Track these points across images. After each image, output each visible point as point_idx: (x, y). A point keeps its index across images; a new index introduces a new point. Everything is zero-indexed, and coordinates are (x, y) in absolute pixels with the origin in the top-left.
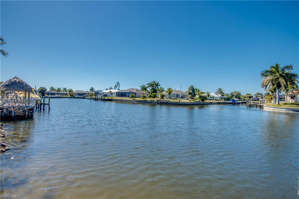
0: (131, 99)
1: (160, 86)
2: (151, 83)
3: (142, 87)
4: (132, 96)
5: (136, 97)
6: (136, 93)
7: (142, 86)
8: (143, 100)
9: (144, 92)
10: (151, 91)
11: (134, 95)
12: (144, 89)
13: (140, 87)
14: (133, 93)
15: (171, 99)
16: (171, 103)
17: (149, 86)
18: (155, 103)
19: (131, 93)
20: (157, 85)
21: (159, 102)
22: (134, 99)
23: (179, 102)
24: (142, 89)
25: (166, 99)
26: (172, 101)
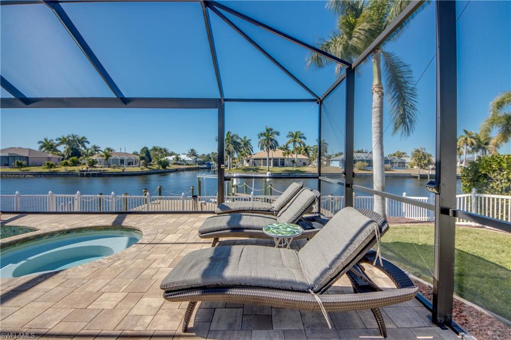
0: (17, 170)
1: (88, 143)
2: (65, 137)
3: (42, 142)
4: (20, 165)
5: (28, 165)
6: (27, 157)
7: (44, 141)
8: (47, 170)
9: (50, 155)
10: (68, 152)
11: (24, 163)
12: (49, 146)
13: (39, 143)
14: (20, 157)
15: (109, 167)
16: (108, 173)
17: (62, 143)
18: (76, 175)
19: (14, 157)
20: (82, 141)
21: (85, 173)
22: (23, 169)
23: (123, 172)
24: (42, 147)
25: (99, 168)
26: (110, 170)
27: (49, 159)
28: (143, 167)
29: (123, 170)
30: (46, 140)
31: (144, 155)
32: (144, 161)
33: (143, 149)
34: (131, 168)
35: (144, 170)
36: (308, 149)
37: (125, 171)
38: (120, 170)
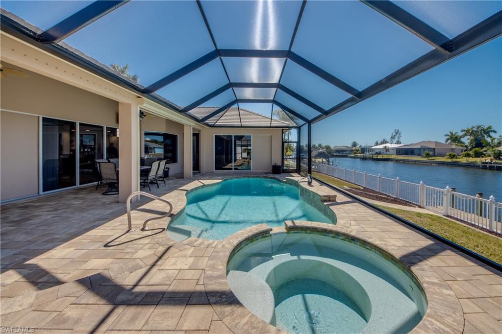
0: (425, 159)
1: (495, 132)
2: (470, 128)
3: (448, 135)
4: (428, 155)
5: (434, 156)
6: (434, 149)
7: (450, 134)
8: (450, 160)
9: (454, 147)
10: (471, 143)
11: (431, 153)
12: (455, 139)
13: (445, 136)
14: (429, 149)
17: (466, 135)
18: (478, 167)
19: (424, 149)
20: (488, 131)
21: (488, 165)
22: (431, 158)
24: (447, 140)
27: (453, 150)
30: (452, 134)
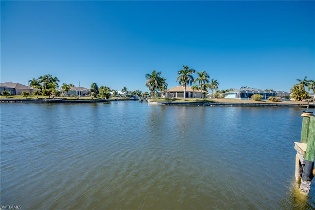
8: (25, 98)
15: (69, 96)
16: (67, 100)
18: (44, 101)
23: (78, 99)
25: (62, 97)
26: (69, 98)
28: (93, 97)
29: (78, 98)
31: (94, 88)
32: (94, 93)
33: (93, 84)
34: (85, 97)
35: (94, 99)
36: (206, 86)
37: (79, 99)
38: (76, 98)
